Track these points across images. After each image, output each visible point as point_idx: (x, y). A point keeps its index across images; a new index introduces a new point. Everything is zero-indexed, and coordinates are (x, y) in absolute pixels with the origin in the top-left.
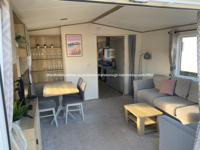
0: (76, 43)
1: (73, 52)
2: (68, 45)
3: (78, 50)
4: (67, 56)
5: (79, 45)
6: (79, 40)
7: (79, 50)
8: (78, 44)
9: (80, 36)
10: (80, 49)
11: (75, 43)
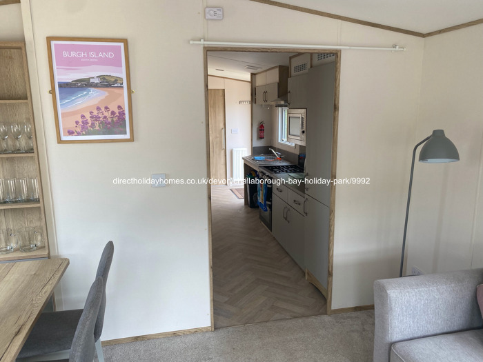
0: (102, 78)
1: (85, 123)
2: (61, 85)
3: (113, 113)
4: (60, 141)
5: (116, 91)
6: (115, 63)
7: (117, 111)
8: (109, 86)
9: (122, 45)
10: (119, 107)
11: (97, 81)
